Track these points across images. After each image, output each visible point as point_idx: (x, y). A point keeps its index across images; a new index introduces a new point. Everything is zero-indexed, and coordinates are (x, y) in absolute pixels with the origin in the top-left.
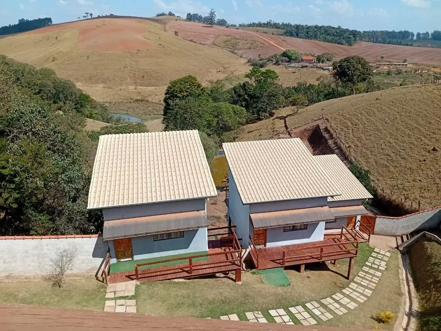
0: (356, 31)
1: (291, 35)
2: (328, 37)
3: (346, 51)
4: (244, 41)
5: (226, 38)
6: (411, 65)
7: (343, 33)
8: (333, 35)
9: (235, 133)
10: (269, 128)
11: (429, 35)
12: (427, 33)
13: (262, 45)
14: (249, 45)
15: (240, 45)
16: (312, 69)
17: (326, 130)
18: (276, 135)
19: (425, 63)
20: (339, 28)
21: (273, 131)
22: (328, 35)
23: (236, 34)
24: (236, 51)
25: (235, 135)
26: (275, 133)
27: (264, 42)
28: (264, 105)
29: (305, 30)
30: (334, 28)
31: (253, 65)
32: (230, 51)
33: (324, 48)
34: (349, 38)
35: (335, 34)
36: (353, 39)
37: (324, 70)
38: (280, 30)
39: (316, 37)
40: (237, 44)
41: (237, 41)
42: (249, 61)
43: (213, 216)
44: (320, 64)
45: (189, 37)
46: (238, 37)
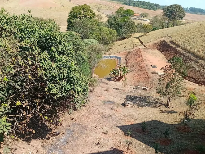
0: (157, 4)
1: (127, 5)
2: (144, 6)
3: (154, 13)
4: (104, 6)
5: (95, 4)
6: (185, 20)
7: (151, 5)
8: (147, 6)
9: (110, 46)
10: (130, 43)
11: (188, 9)
12: (188, 8)
13: (113, 8)
14: (107, 8)
15: (102, 8)
16: (139, 20)
17: (172, 42)
18: (136, 47)
19: (191, 20)
20: (149, 2)
21: (134, 45)
22: (144, 5)
23: (100, 2)
24: (100, 11)
25: (110, 47)
26: (135, 46)
27: (114, 7)
28: (126, 30)
29: (133, 3)
30: (146, 2)
31: (109, 17)
32: (98, 11)
33: (143, 11)
34: (154, 7)
35: (147, 5)
36: (156, 8)
37: (144, 21)
38: (121, 2)
39: (138, 6)
40: (100, 7)
41: (101, 6)
42: (107, 16)
43: (109, 101)
44: (142, 18)
45: (77, 3)
46: (101, 4)
